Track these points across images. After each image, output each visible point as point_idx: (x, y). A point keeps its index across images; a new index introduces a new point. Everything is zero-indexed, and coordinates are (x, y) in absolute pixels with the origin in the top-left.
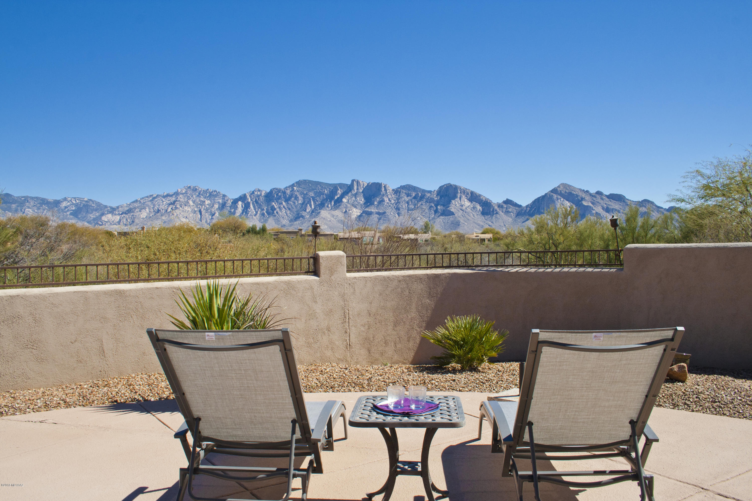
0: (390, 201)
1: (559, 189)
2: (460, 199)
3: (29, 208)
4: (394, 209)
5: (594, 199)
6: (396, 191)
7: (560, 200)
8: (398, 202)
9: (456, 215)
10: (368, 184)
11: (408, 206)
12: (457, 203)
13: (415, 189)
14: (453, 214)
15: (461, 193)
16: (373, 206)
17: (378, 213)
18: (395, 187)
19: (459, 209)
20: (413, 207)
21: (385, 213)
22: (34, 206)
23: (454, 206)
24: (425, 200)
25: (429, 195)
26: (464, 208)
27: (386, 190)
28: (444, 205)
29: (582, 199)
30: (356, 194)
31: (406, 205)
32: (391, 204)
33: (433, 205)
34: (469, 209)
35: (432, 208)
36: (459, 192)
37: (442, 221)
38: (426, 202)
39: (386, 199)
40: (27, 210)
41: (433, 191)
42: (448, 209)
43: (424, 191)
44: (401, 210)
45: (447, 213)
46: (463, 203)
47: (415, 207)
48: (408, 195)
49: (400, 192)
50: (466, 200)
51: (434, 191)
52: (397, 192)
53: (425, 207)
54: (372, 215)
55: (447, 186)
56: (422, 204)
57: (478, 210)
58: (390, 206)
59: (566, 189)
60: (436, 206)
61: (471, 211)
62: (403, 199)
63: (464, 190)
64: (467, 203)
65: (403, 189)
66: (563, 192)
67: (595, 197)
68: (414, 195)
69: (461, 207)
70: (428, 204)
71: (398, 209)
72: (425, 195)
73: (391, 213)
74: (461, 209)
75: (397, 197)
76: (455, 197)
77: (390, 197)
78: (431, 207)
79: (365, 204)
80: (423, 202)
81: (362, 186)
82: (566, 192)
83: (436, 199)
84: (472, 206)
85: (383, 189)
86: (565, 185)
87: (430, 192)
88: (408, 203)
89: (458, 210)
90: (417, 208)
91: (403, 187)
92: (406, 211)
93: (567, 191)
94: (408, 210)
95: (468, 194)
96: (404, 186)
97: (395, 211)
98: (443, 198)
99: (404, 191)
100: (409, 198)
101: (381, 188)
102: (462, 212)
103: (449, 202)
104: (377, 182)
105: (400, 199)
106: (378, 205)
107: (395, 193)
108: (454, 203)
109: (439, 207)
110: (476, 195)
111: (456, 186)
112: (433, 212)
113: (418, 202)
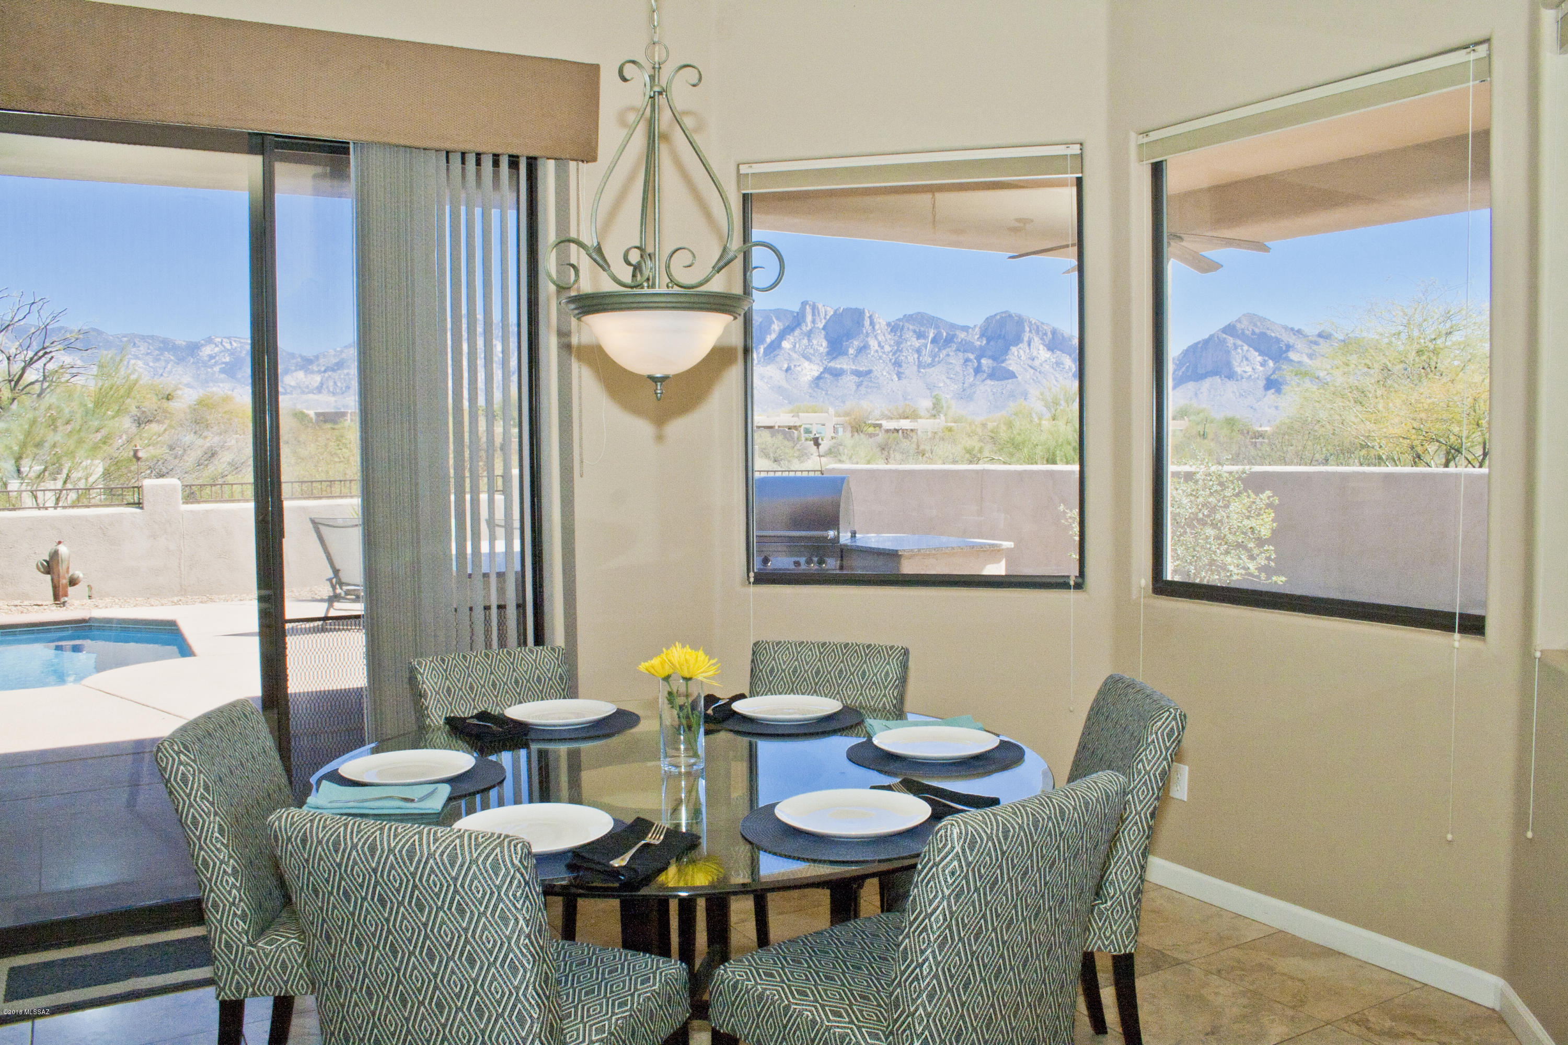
0: (882, 348)
1: (1238, 326)
2: (1029, 345)
3: (137, 357)
4: (890, 365)
5: (1315, 347)
6: (893, 327)
7: (1242, 349)
8: (897, 350)
9: (1020, 378)
10: (835, 312)
11: (918, 358)
12: (1021, 352)
13: (933, 321)
14: (1012, 375)
15: (1030, 331)
16: (845, 357)
17: (857, 373)
18: (892, 319)
19: (1026, 366)
20: (929, 360)
21: (869, 372)
22: (148, 354)
23: (1016, 359)
24: (954, 346)
25: (962, 335)
26: (1036, 363)
27: (872, 324)
28: (994, 358)
29: (1289, 347)
30: (811, 331)
31: (916, 356)
32: (884, 353)
33: (972, 356)
34: (1047, 367)
35: (970, 364)
36: (1027, 329)
37: (989, 390)
38: (958, 350)
39: (873, 343)
40: (133, 362)
41: (972, 326)
42: (1003, 365)
43: (953, 326)
44: (904, 365)
45: (1001, 374)
46: (1035, 354)
47: (933, 361)
48: (920, 335)
49: (902, 329)
50: (1041, 347)
51: (975, 326)
52: (895, 328)
53: (956, 360)
54: (844, 377)
55: (1001, 317)
56: (948, 355)
57: (1067, 367)
58: (880, 358)
59: (1255, 325)
60: (978, 359)
61: (1051, 370)
62: (909, 343)
63: (1038, 327)
64: (1043, 354)
65: (908, 321)
66: (1247, 332)
67: (1316, 343)
68: (931, 335)
69: (1030, 362)
70: (961, 354)
71: (897, 364)
72: (954, 336)
73: (883, 371)
74: (1031, 367)
75: (896, 338)
76: (1017, 340)
77: (880, 338)
78: (967, 360)
79: (828, 353)
80: (951, 350)
81: (822, 315)
82: (1253, 333)
83: (979, 343)
84: (1054, 360)
85: (867, 323)
86: (1251, 317)
87: (965, 329)
88: (918, 351)
89: (1025, 369)
90: (939, 362)
91: (909, 318)
92: (915, 368)
93: (1257, 331)
94: (919, 366)
95: (1046, 334)
96: (911, 316)
97: (892, 368)
98: (992, 343)
99: (911, 327)
100: (922, 341)
101: (863, 319)
102: (1032, 371)
103: (1006, 350)
104: (853, 306)
105: (901, 343)
106: (856, 356)
107: (891, 331)
108: (1016, 353)
109: (984, 361)
110: (1063, 337)
111: (1020, 317)
112: (972, 371)
113: (940, 349)
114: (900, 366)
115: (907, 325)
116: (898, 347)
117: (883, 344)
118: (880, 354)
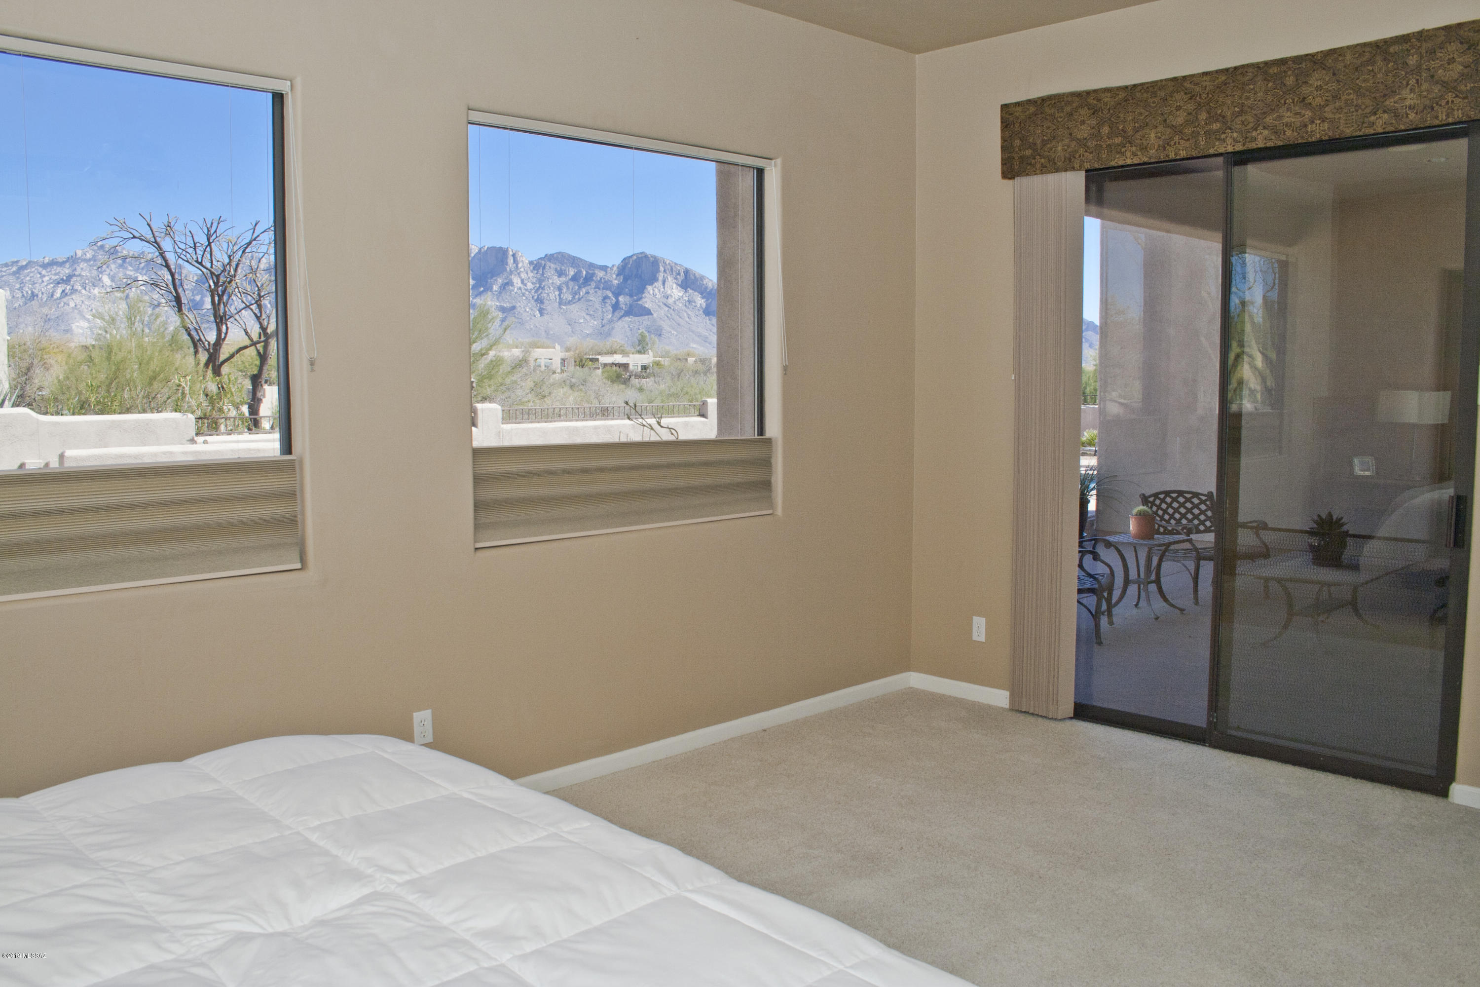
0: (525, 285)
2: (664, 284)
4: (532, 302)
6: (536, 265)
8: (540, 287)
9: (655, 315)
10: (480, 249)
11: (559, 295)
12: (656, 291)
13: (574, 261)
14: (648, 312)
15: (665, 271)
16: (490, 293)
17: (503, 309)
18: (534, 258)
19: (661, 304)
20: (570, 297)
21: (514, 308)
23: (652, 296)
24: (593, 285)
25: (600, 274)
26: (670, 301)
27: (515, 261)
28: (631, 296)
31: (557, 293)
32: (526, 290)
33: (610, 294)
34: (680, 305)
35: (608, 301)
36: (662, 269)
37: (627, 326)
38: (597, 287)
39: (517, 281)
41: (610, 266)
42: (640, 303)
43: (592, 266)
44: (546, 302)
45: (638, 311)
46: (669, 292)
47: (574, 297)
48: (560, 274)
49: (544, 268)
50: (675, 286)
51: (613, 266)
52: (537, 266)
53: (595, 298)
54: (489, 312)
55: (638, 258)
56: (588, 293)
57: (699, 305)
58: (524, 295)
60: (617, 295)
61: (684, 308)
62: (551, 281)
63: (672, 267)
64: (676, 292)
65: (550, 260)
68: (572, 273)
69: (665, 300)
70: (600, 292)
71: (539, 301)
72: (593, 274)
73: (526, 308)
74: (665, 305)
75: (539, 276)
76: (653, 279)
77: (523, 276)
78: (606, 298)
80: (591, 288)
83: (616, 281)
84: (686, 299)
85: (511, 260)
87: (604, 268)
88: (560, 289)
89: (659, 306)
90: (579, 299)
91: (550, 258)
92: (557, 305)
94: (560, 304)
95: (679, 274)
96: (552, 255)
97: (534, 304)
98: (629, 282)
99: (552, 266)
100: (563, 279)
101: (507, 258)
102: (667, 309)
103: (641, 290)
104: (498, 246)
105: (544, 281)
106: (500, 293)
107: (534, 268)
108: (651, 292)
109: (621, 299)
110: (695, 277)
111: (655, 257)
112: (610, 308)
113: (580, 288)
114: (542, 302)
115: (548, 264)
116: (540, 285)
117: (526, 282)
118: (523, 291)
